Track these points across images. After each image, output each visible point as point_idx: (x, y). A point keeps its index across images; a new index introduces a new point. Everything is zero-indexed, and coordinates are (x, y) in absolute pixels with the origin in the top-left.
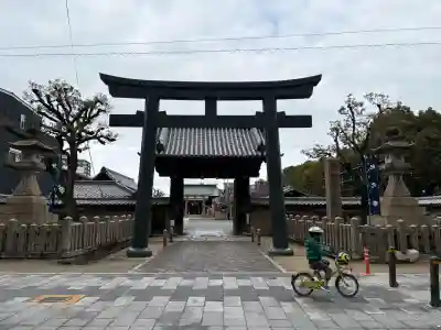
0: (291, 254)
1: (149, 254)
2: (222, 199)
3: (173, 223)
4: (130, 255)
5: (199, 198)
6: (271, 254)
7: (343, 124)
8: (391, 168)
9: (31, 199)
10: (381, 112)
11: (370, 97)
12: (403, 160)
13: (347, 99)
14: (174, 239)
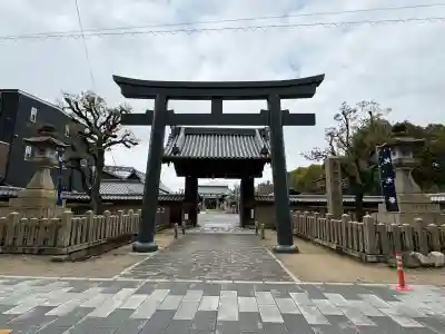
0: (296, 251)
1: (155, 249)
2: (232, 198)
3: (186, 216)
4: (135, 249)
5: (214, 196)
6: (276, 251)
7: (338, 129)
8: (400, 164)
9: (40, 193)
10: (372, 118)
11: (363, 105)
12: (411, 156)
13: (341, 106)
14: (186, 231)
